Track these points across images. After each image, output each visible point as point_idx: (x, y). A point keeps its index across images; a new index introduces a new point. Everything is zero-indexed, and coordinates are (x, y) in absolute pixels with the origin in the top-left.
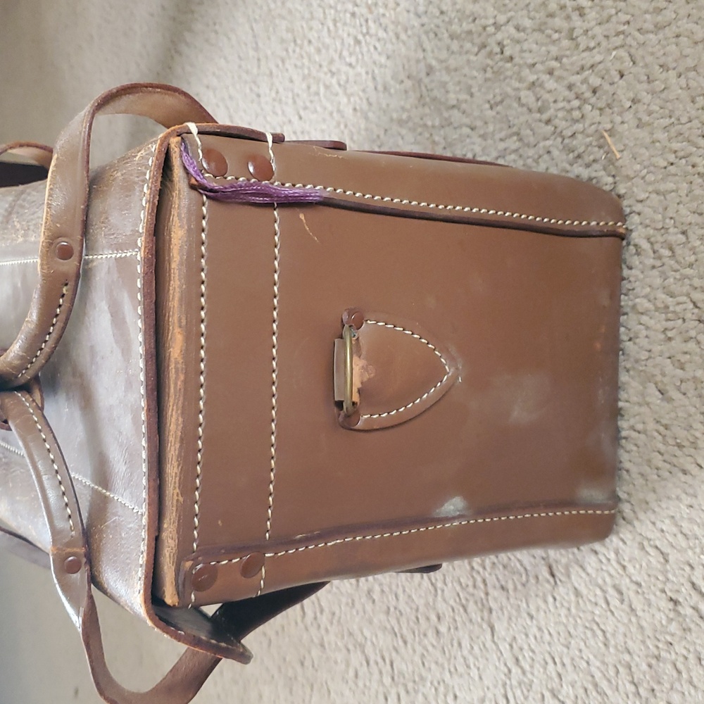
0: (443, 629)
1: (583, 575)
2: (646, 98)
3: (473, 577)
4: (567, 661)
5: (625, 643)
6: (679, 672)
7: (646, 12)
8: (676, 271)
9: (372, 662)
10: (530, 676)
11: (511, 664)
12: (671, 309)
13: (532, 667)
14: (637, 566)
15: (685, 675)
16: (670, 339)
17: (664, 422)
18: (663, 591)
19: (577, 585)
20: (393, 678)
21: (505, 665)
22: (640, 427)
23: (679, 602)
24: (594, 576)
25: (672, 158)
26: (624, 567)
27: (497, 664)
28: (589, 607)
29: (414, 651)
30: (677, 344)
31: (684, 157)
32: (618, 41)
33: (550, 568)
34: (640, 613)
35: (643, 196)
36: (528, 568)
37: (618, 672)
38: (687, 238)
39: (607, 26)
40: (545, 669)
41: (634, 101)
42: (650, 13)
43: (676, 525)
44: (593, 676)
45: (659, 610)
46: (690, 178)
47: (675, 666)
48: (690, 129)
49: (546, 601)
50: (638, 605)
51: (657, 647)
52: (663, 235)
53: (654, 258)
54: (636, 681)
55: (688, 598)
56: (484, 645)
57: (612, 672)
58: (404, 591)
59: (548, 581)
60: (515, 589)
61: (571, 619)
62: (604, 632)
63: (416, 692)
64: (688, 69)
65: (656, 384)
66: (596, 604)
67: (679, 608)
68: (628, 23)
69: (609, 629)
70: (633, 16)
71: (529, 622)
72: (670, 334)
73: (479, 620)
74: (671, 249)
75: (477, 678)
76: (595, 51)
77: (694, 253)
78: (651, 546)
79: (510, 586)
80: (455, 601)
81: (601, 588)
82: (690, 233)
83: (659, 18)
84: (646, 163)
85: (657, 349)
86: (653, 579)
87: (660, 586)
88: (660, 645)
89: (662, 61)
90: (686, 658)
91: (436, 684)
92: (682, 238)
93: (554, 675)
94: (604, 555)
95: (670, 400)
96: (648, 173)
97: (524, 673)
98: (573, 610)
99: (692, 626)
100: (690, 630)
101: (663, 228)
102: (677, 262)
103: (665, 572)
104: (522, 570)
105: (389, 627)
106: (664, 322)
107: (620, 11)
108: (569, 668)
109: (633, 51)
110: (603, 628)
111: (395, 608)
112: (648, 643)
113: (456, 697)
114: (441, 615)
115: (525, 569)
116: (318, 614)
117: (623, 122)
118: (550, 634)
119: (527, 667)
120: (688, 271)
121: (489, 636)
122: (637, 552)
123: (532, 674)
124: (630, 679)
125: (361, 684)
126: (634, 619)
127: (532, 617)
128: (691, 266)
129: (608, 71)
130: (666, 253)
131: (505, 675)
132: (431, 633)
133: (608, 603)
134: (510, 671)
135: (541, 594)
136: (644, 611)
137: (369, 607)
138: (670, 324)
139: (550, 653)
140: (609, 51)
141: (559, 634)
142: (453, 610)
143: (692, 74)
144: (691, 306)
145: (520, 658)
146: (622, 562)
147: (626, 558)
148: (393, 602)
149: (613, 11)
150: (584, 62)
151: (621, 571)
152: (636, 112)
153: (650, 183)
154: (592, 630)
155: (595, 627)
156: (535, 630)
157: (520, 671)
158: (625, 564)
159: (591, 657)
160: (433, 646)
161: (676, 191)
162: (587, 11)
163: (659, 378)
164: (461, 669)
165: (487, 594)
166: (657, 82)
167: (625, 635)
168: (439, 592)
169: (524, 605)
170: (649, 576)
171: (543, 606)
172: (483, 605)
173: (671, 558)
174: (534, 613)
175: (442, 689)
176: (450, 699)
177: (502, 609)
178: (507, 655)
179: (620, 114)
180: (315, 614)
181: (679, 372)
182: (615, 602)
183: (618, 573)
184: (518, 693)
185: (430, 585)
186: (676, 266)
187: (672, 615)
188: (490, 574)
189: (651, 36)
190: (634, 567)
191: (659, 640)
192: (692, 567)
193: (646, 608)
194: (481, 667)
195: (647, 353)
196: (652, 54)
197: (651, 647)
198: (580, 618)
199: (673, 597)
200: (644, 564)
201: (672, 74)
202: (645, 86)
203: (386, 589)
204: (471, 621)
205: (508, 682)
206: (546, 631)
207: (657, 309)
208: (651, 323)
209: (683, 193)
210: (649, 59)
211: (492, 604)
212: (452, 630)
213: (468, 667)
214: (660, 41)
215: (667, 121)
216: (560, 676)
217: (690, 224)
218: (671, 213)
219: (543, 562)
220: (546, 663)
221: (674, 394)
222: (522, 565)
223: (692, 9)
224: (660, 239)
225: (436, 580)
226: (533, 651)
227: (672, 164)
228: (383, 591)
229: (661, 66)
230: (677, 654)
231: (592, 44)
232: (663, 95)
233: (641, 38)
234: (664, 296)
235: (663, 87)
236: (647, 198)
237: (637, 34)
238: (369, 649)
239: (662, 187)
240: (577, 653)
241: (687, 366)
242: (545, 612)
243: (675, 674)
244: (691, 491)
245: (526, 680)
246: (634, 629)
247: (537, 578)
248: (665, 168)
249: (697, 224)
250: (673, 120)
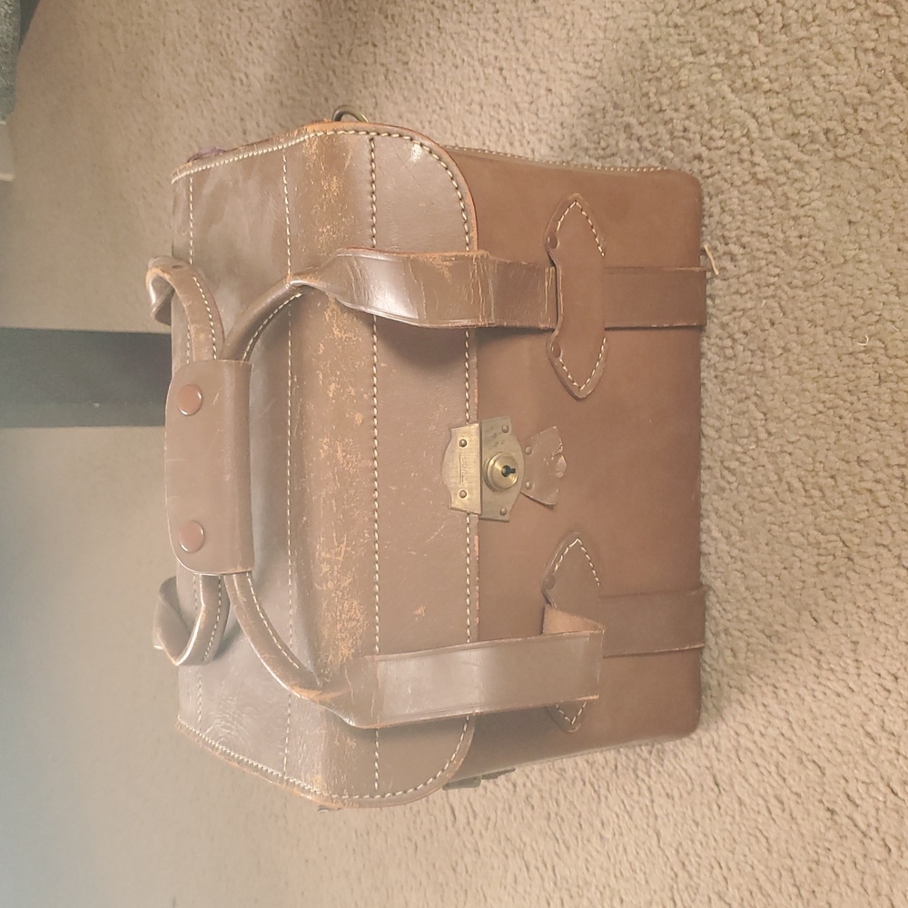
0: (608, 835)
1: (746, 785)
2: (797, 349)
3: (637, 784)
4: (732, 865)
5: (787, 849)
6: (837, 875)
7: (795, 268)
8: (827, 511)
9: (532, 868)
10: (696, 880)
11: (677, 868)
12: (823, 545)
13: (698, 871)
14: (797, 779)
15: (842, 878)
16: (822, 572)
17: (818, 647)
18: (821, 802)
19: (740, 795)
20: (555, 884)
21: (672, 869)
22: (796, 651)
23: (836, 812)
24: (756, 786)
25: (821, 407)
26: (784, 780)
27: (664, 868)
28: (753, 815)
29: (578, 857)
30: (828, 577)
31: (832, 408)
32: (770, 291)
33: (714, 777)
34: (800, 821)
35: (794, 438)
36: (693, 777)
37: (781, 875)
38: (836, 481)
39: (758, 275)
40: (711, 873)
41: (786, 349)
42: (799, 271)
43: (832, 742)
44: (757, 880)
45: (818, 819)
46: (838, 428)
47: (833, 869)
48: (837, 383)
49: (710, 809)
50: (798, 814)
51: (817, 853)
52: (813, 477)
53: (806, 497)
54: (798, 883)
55: (844, 809)
56: (650, 851)
57: (775, 876)
58: (565, 797)
59: (713, 790)
60: (681, 796)
61: (735, 826)
62: (767, 839)
63: (581, 897)
64: (834, 329)
65: (811, 612)
66: (759, 812)
67: (836, 817)
68: (778, 275)
69: (772, 836)
70: (783, 270)
71: (694, 828)
72: (822, 568)
73: (645, 826)
74: (821, 490)
75: (643, 882)
76: (748, 296)
77: (843, 497)
78: (809, 760)
79: (676, 794)
80: (620, 807)
81: (763, 798)
82: (838, 479)
83: (807, 277)
84: (797, 409)
85: (810, 580)
86: (811, 791)
87: (818, 797)
88: (819, 851)
89: (810, 316)
90: (843, 863)
91: (601, 889)
92: (831, 482)
93: (720, 878)
94: (765, 768)
95: (823, 629)
96: (799, 417)
97: (691, 877)
98: (737, 818)
99: (848, 834)
100: (846, 837)
101: (813, 470)
102: (827, 502)
103: (822, 784)
104: (687, 779)
105: (549, 832)
106: (816, 557)
107: (771, 262)
108: (735, 872)
109: (783, 303)
110: (766, 834)
111: (556, 814)
112: (808, 848)
113: (622, 901)
114: (605, 821)
115: (691, 778)
116: (471, 819)
117: (774, 368)
118: (715, 840)
119: (693, 871)
120: (837, 513)
121: (654, 842)
122: (796, 767)
123: (699, 878)
124: (792, 881)
125: (520, 889)
126: (794, 827)
127: (697, 824)
128: (839, 508)
129: (759, 318)
130: (816, 493)
131: (672, 879)
132: (595, 839)
133: (770, 812)
134: (676, 875)
135: (706, 802)
136: (804, 819)
137: (528, 813)
138: (822, 559)
139: (715, 859)
140: (759, 299)
141: (724, 840)
142: (618, 816)
143: (838, 334)
144: (841, 544)
145: (687, 863)
146: (782, 773)
147: (787, 771)
148: (554, 808)
149: (764, 262)
150: (734, 304)
151: (781, 782)
152: (787, 360)
153: (800, 428)
154: (756, 837)
155: (759, 834)
156: (701, 836)
157: (686, 876)
158: (786, 776)
159: (756, 862)
160: (598, 851)
161: (826, 438)
162: (739, 257)
163: (813, 607)
164: (627, 874)
165: (652, 801)
166: (806, 336)
167: (787, 842)
168: (603, 799)
169: (689, 812)
170: (808, 788)
171: (708, 813)
172: (648, 811)
173: (827, 772)
174: (699, 819)
175: (607, 892)
176: (616, 903)
177: (667, 815)
178: (673, 859)
179: (772, 360)
180: (468, 818)
181: (831, 603)
182: (776, 810)
183: (779, 784)
184: (685, 896)
185: (593, 792)
186: (826, 507)
187: (829, 823)
188: (655, 783)
189: (800, 292)
190: (794, 780)
191: (818, 846)
192: (847, 781)
193: (806, 817)
194: (648, 871)
195: (801, 583)
196: (802, 309)
197: (811, 852)
198: (744, 825)
199: (831, 807)
200: (803, 777)
201: (820, 330)
202: (794, 337)
203: (546, 795)
204: (636, 827)
205: (675, 886)
206: (711, 838)
207: (809, 544)
208: (805, 556)
209: (831, 440)
210: (798, 313)
211: (658, 811)
212: (617, 836)
213: (634, 871)
214: (808, 298)
215: (815, 373)
216: (725, 879)
217: (838, 470)
218: (820, 457)
219: (707, 772)
220: (712, 867)
221: (826, 623)
222: (686, 773)
223: (838, 273)
224: (810, 480)
225: (599, 787)
226: (699, 856)
227: (821, 412)
228: (542, 797)
229: (809, 321)
230: (834, 859)
231: (743, 291)
232: (812, 349)
233: (791, 292)
234: (816, 533)
235: (812, 340)
236: (798, 440)
237: (786, 288)
238: (529, 855)
239: (812, 432)
240: (742, 858)
241: (838, 599)
242: (710, 819)
243: (833, 877)
244: (844, 712)
245: (692, 884)
246: (795, 836)
247: (702, 786)
248: (815, 415)
249: (846, 471)
250: (821, 373)
